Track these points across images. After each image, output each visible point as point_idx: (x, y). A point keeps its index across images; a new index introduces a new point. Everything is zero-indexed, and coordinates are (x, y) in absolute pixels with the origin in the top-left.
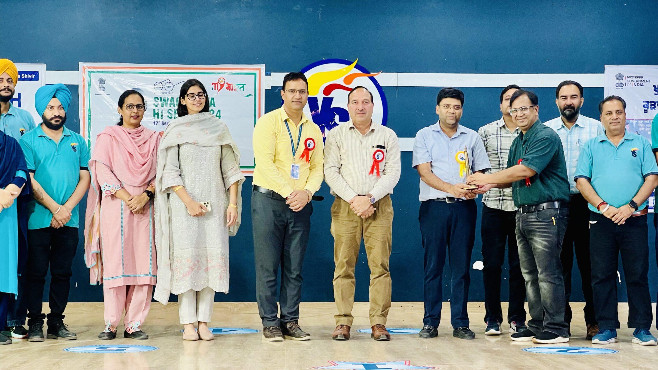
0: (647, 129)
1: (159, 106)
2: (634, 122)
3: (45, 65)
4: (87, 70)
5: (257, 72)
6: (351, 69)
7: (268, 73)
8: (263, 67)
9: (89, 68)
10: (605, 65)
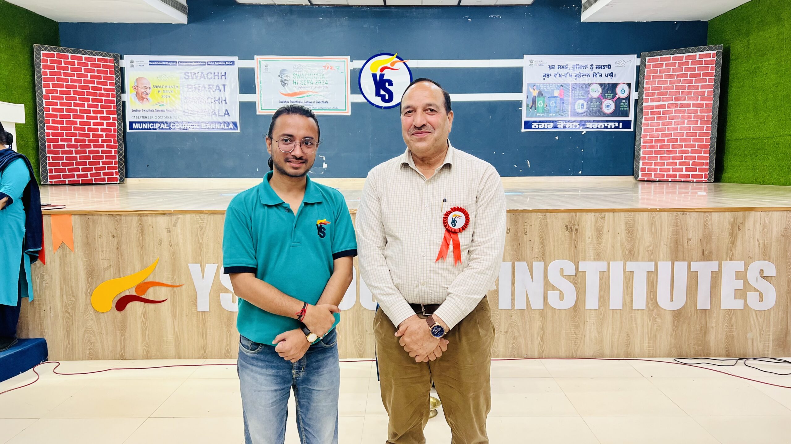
0: (545, 88)
1: (296, 79)
2: (538, 84)
3: (237, 57)
4: (259, 60)
5: (346, 60)
6: (394, 59)
7: (351, 61)
8: (349, 57)
9: (261, 58)
10: (524, 55)
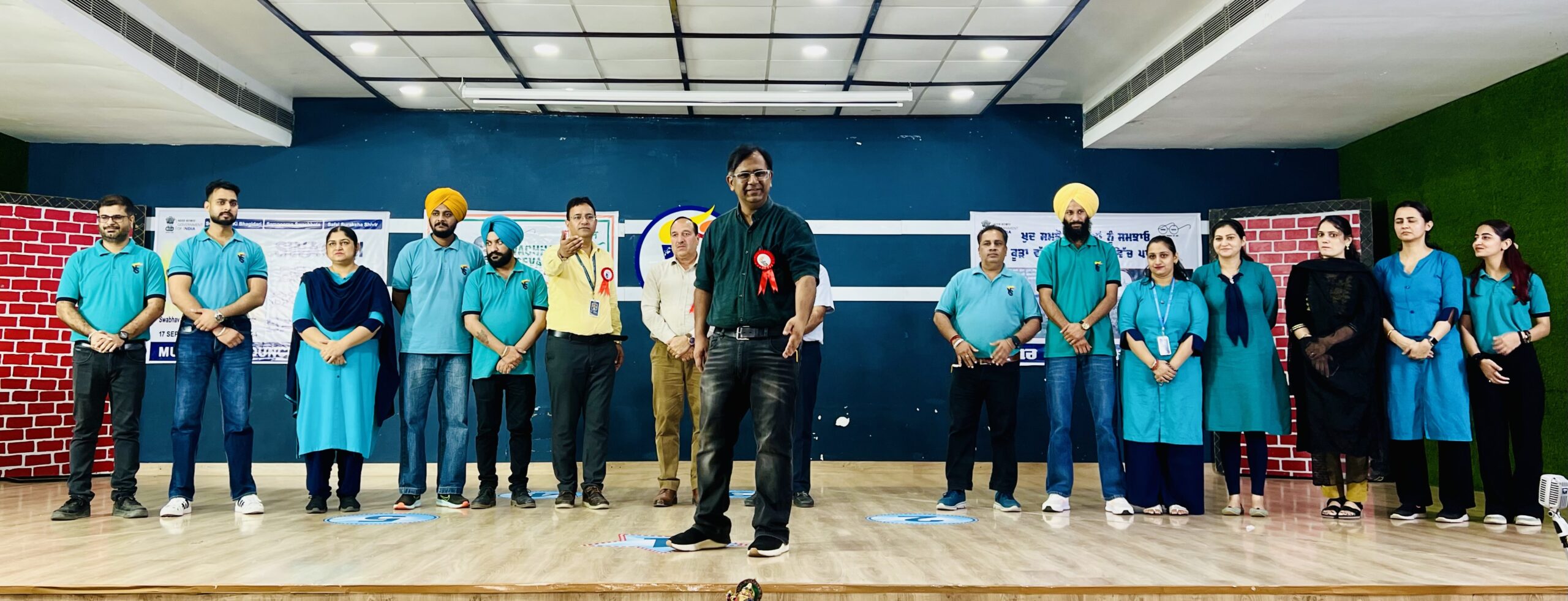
3: (388, 213)
5: (610, 219)
6: (708, 217)
7: (621, 220)
8: (616, 214)
10: (970, 212)
